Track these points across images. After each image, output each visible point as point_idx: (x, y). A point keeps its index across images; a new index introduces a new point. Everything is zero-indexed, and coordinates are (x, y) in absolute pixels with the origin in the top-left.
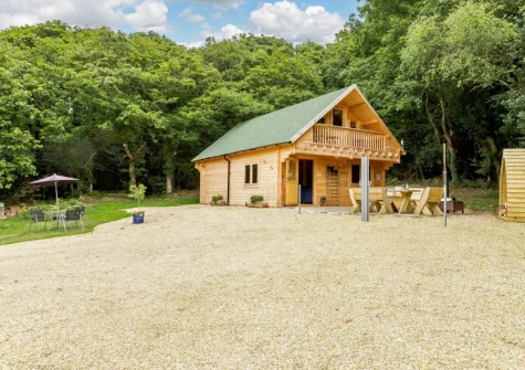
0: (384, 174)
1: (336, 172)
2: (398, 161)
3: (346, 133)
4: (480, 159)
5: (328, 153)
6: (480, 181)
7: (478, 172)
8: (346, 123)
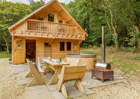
0: (79, 46)
1: (50, 45)
2: (84, 39)
3: (57, 25)
4: (130, 37)
5: (45, 36)
6: (130, 49)
7: (129, 44)
8: (56, 20)
